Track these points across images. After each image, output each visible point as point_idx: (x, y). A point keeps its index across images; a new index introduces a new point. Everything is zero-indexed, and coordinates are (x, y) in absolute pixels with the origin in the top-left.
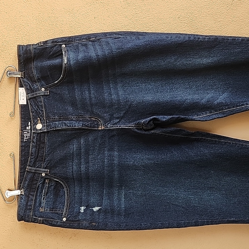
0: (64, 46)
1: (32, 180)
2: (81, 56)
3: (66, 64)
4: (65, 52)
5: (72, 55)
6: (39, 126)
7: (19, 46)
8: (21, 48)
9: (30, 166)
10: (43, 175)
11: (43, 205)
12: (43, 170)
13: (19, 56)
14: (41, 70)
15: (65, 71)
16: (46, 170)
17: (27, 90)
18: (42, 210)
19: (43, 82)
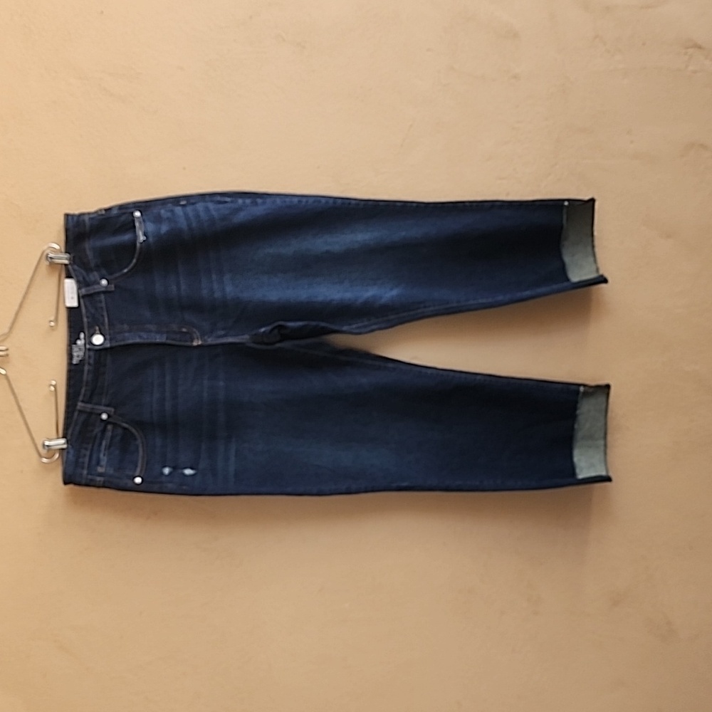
0: (137, 214)
1: (86, 424)
2: (164, 228)
3: (141, 243)
4: (140, 223)
5: (151, 227)
6: (98, 340)
7: (67, 216)
8: (70, 218)
9: (83, 401)
10: (104, 416)
11: (104, 462)
12: (104, 408)
13: (67, 230)
14: (101, 252)
15: (140, 253)
16: (109, 409)
17: (78, 282)
18: (100, 470)
19: (104, 272)
